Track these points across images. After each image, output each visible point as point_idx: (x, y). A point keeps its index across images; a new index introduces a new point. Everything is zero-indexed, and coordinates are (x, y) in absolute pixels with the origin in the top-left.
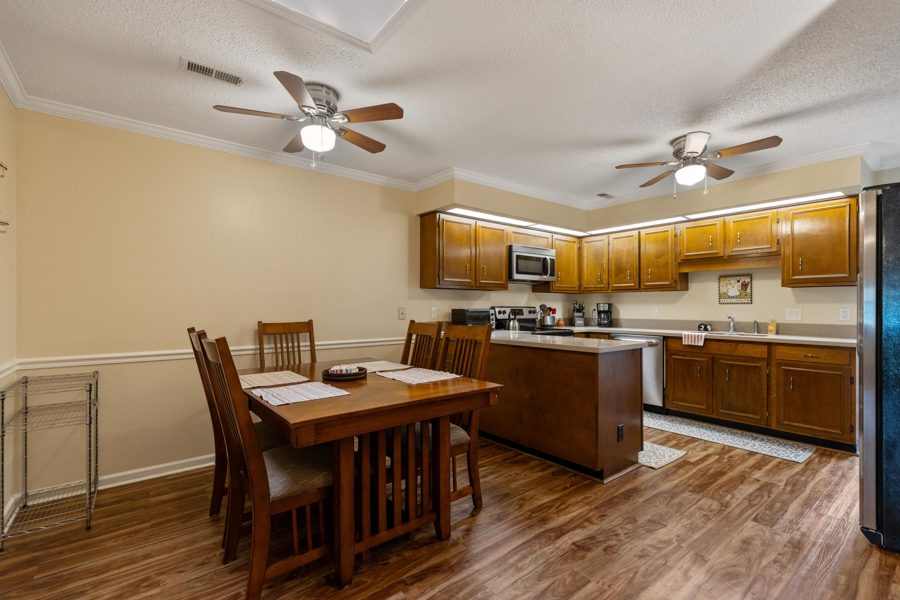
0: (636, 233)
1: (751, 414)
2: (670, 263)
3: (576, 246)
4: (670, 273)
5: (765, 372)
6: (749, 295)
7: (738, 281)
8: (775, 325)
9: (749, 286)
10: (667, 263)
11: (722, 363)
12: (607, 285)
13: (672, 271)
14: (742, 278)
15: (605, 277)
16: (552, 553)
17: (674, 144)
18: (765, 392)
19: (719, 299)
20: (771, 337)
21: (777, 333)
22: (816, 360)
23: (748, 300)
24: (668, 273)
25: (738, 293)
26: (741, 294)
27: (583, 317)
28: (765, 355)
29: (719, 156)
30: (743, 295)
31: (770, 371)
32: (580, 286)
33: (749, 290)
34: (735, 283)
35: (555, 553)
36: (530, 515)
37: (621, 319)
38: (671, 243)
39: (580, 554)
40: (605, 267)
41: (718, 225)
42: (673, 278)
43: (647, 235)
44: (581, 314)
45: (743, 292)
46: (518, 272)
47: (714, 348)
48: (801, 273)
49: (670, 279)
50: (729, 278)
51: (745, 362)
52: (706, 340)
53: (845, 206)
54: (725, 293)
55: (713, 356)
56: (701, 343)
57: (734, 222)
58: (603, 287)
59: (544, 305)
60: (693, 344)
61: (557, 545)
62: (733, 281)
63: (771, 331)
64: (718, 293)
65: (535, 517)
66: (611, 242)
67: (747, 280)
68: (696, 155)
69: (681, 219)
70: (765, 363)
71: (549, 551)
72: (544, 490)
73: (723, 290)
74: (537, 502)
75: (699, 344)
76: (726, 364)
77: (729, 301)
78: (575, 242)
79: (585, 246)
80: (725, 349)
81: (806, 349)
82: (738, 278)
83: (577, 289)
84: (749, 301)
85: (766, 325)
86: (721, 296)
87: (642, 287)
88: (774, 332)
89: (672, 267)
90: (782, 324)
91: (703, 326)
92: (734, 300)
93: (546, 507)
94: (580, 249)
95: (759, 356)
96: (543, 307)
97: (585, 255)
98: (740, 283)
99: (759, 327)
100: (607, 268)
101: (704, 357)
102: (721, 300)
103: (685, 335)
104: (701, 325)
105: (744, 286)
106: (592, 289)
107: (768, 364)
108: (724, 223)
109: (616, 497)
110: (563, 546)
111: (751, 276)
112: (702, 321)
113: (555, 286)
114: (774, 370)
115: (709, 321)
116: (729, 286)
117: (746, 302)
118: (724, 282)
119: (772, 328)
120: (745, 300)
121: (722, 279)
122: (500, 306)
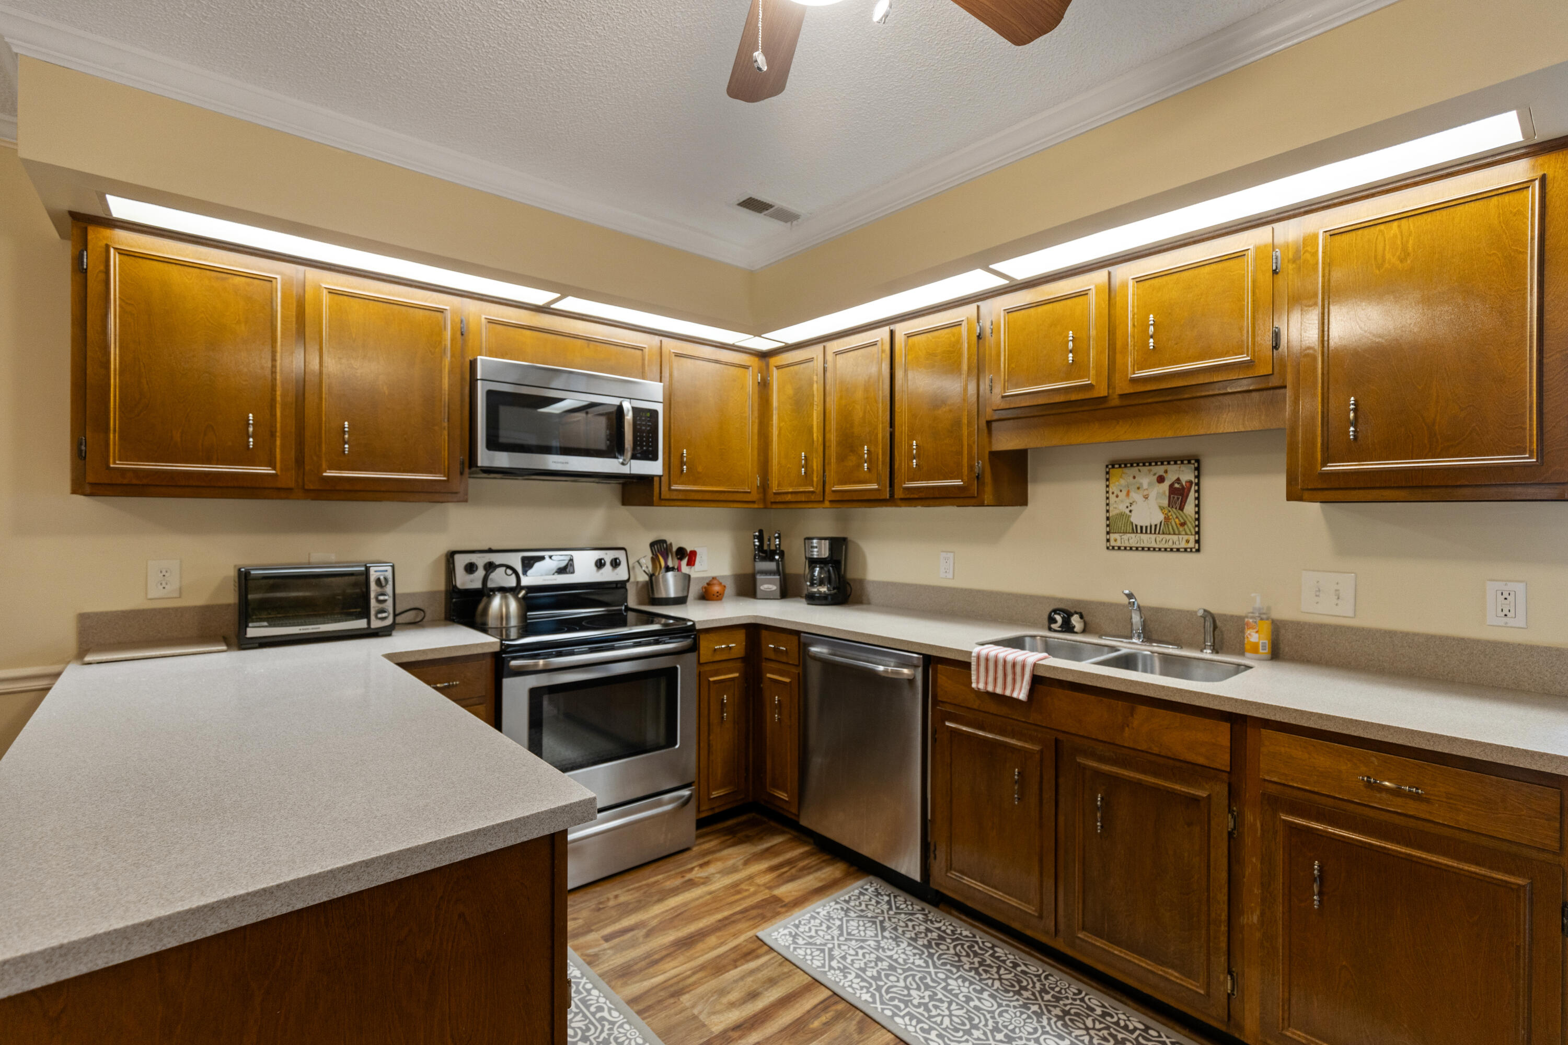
0: (884, 332)
1: (1173, 967)
2: (965, 421)
3: (750, 380)
4: (965, 452)
5: (1223, 822)
6: (1190, 525)
7: (1161, 479)
8: (1266, 627)
9: (1192, 495)
10: (957, 423)
11: (1084, 768)
12: (820, 488)
13: (970, 447)
14: (1172, 468)
15: (816, 464)
18: (1223, 897)
19: (1108, 533)
21: (1275, 655)
22: (1412, 808)
23: (1188, 541)
24: (960, 453)
25: (1157, 517)
26: (1167, 519)
27: (778, 572)
28: (1223, 760)
30: (1174, 522)
31: (1238, 820)
32: (764, 487)
33: (1190, 508)
34: (1150, 484)
38: (969, 359)
40: (817, 435)
41: (1092, 296)
42: (971, 468)
43: (911, 339)
44: (772, 566)
45: (1173, 513)
46: (494, 444)
47: (1060, 710)
48: (1355, 451)
49: (965, 470)
50: (1134, 470)
51: (1155, 774)
52: (1039, 682)
53: (1524, 192)
54: (1122, 515)
55: (1061, 737)
56: (1021, 693)
57: (1139, 280)
58: (813, 492)
59: (664, 541)
60: (999, 691)
62: (1146, 478)
63: (1255, 649)
64: (1103, 515)
66: (829, 365)
67: (1186, 475)
69: (986, 279)
70: (1221, 790)
73: (1119, 506)
75: (1015, 695)
76: (1097, 773)
77: (1133, 540)
78: (746, 367)
79: (776, 377)
80: (1093, 719)
81: (1375, 758)
82: (1160, 470)
83: (755, 496)
84: (1192, 544)
85: (1240, 624)
86: (1114, 524)
87: (899, 494)
88: (1265, 652)
89: (970, 435)
90: (1292, 622)
91: (1058, 618)
92: (1147, 540)
94: (764, 386)
95: (1201, 760)
96: (660, 548)
97: (777, 404)
98: (1165, 486)
99: (1218, 631)
100: (821, 439)
102: (1113, 536)
103: (978, 657)
104: (1055, 611)
105: (1178, 495)
106: (789, 498)
107: (1233, 794)
108: (1111, 287)
111: (1196, 462)
113: (670, 489)
114: (1252, 818)
115: (1079, 602)
116: (1135, 496)
117: (1183, 545)
118: (1121, 480)
119: (1257, 637)
120: (1180, 541)
121: (1116, 472)
122: (486, 548)
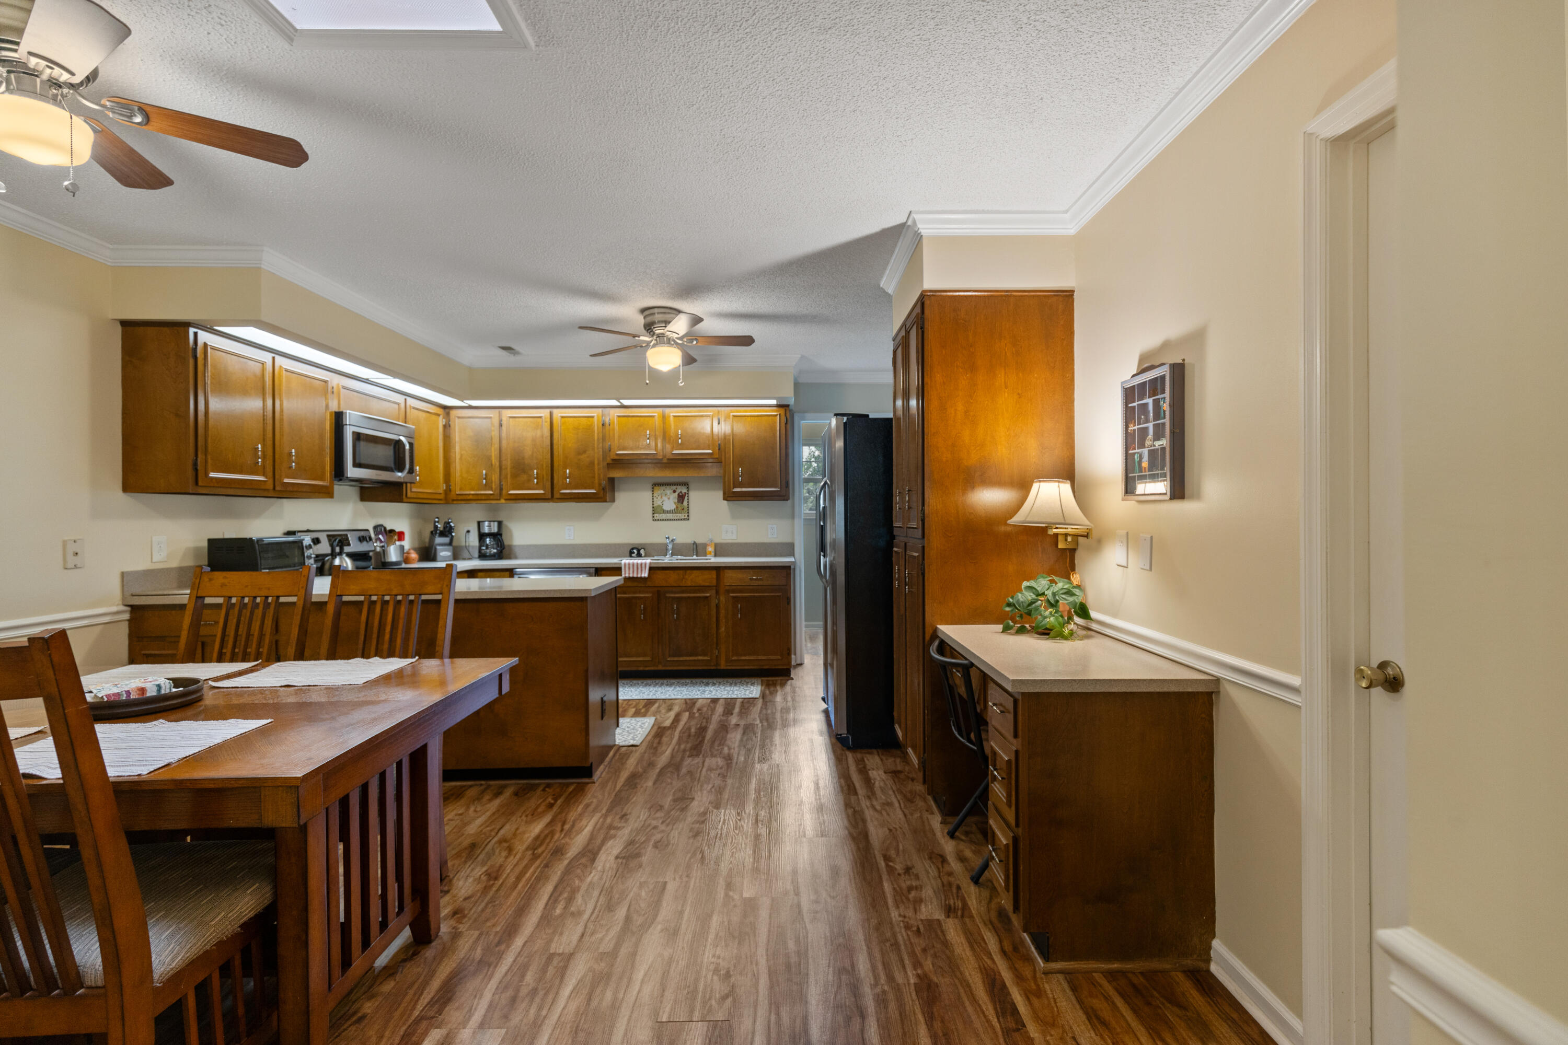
0: (545, 413)
1: (700, 655)
2: (596, 462)
3: (441, 421)
4: (597, 477)
5: (714, 602)
6: (686, 510)
7: (674, 492)
8: (713, 546)
9: (686, 498)
10: (592, 463)
11: (669, 597)
12: (498, 492)
13: (599, 474)
14: (679, 487)
15: (495, 477)
16: (601, 878)
17: (647, 313)
18: (715, 626)
19: (653, 514)
20: (713, 560)
21: (715, 556)
22: (760, 583)
24: (594, 477)
25: (673, 507)
26: (677, 507)
27: (450, 544)
28: (714, 582)
29: (695, 342)
30: (680, 508)
31: (719, 600)
32: (448, 491)
33: (685, 503)
34: (670, 493)
35: (605, 877)
36: (533, 854)
37: (515, 546)
38: (598, 434)
39: (633, 863)
40: (495, 461)
41: (656, 418)
42: (600, 484)
43: (563, 419)
44: (446, 540)
45: (679, 505)
46: (357, 465)
47: (660, 578)
48: (741, 485)
49: (597, 485)
50: (664, 487)
51: (694, 593)
52: (652, 569)
53: (776, 416)
54: (659, 506)
55: (659, 589)
56: (645, 574)
57: (675, 416)
58: (491, 494)
59: (382, 525)
60: (635, 576)
61: (599, 868)
62: (669, 491)
63: (710, 553)
64: (651, 506)
65: (542, 853)
66: (504, 423)
67: (684, 490)
68: (676, 336)
69: (614, 403)
70: (714, 592)
71: (596, 878)
72: (524, 818)
73: (658, 502)
74: (527, 835)
75: (643, 575)
76: (674, 598)
77: (664, 516)
78: (439, 415)
79: (457, 425)
80: (673, 578)
81: (751, 571)
82: (674, 487)
83: (442, 497)
84: (686, 517)
85: (705, 546)
86: (655, 510)
87: (556, 495)
88: (713, 554)
89: (599, 469)
90: (720, 543)
91: (635, 551)
92: (670, 516)
93: (546, 836)
94: (447, 427)
95: (707, 584)
96: (379, 529)
97: (457, 439)
98: (677, 494)
99: (697, 549)
100: (498, 464)
101: (647, 592)
102: (655, 515)
103: (625, 564)
104: (633, 549)
105: (681, 498)
106: (471, 497)
107: (717, 592)
108: (664, 417)
109: (620, 791)
110: (608, 866)
111: (687, 485)
112: (632, 544)
113: (411, 491)
114: (722, 598)
115: (641, 544)
116: (664, 498)
117: (683, 517)
118: (659, 491)
119: (710, 549)
120: (682, 516)
121: (656, 488)
122: (305, 529)
